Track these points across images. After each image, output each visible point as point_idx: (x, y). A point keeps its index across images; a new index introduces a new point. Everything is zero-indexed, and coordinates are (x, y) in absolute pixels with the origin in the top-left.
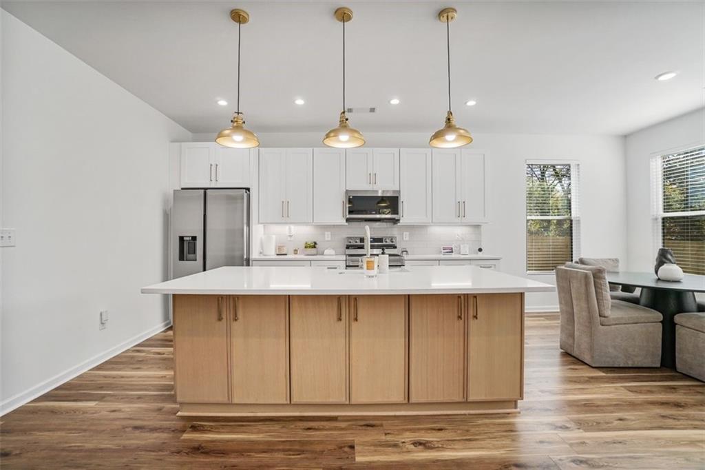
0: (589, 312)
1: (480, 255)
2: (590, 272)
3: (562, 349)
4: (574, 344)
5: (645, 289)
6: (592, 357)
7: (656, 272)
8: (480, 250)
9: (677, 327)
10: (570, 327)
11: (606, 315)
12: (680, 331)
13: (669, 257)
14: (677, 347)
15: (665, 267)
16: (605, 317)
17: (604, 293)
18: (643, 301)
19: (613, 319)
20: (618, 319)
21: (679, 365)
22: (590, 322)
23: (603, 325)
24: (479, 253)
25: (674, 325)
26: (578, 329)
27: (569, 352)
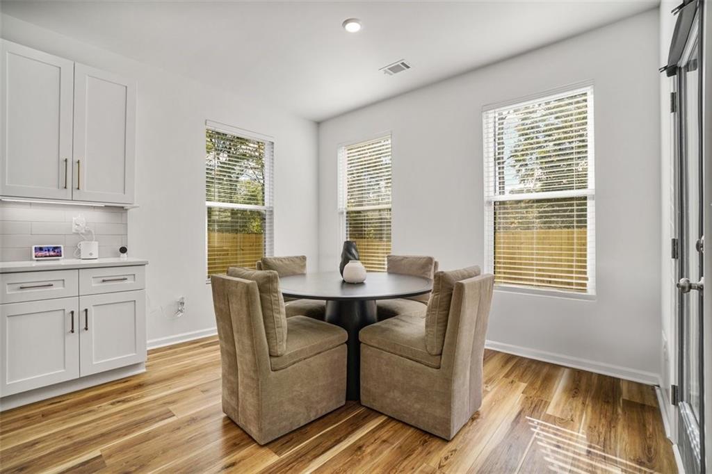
0: (254, 354)
1: (124, 258)
2: (255, 281)
3: (224, 412)
4: (238, 405)
5: (330, 302)
6: (261, 430)
7: (342, 272)
8: (123, 250)
9: (362, 345)
10: (232, 378)
11: (279, 353)
12: (365, 351)
13: (354, 251)
14: (362, 373)
15: (350, 264)
16: (278, 356)
17: (275, 315)
18: (328, 313)
19: (290, 355)
20: (296, 354)
21: (363, 398)
22: (256, 371)
23: (275, 371)
24: (122, 255)
25: (358, 343)
26: (242, 382)
27: (233, 417)
